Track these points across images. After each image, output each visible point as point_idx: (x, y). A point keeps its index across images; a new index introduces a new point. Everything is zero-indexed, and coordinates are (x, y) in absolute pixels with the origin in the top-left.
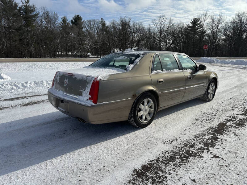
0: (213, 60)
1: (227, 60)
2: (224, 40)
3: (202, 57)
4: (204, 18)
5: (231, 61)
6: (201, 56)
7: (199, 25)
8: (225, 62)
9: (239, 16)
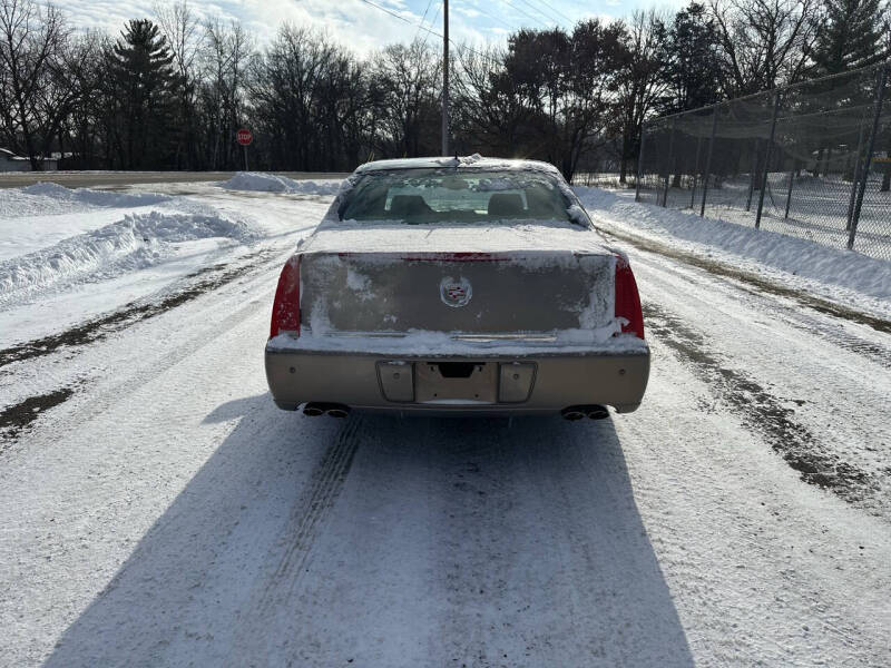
0: (277, 182)
1: (318, 182)
2: (261, 113)
3: (239, 173)
4: (181, 27)
5: (334, 185)
6: (234, 168)
7: (159, 51)
8: (316, 187)
9: (289, 38)
